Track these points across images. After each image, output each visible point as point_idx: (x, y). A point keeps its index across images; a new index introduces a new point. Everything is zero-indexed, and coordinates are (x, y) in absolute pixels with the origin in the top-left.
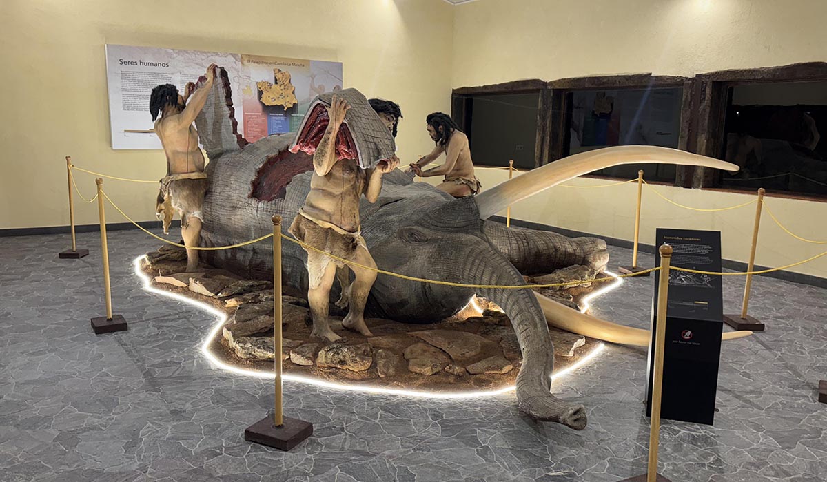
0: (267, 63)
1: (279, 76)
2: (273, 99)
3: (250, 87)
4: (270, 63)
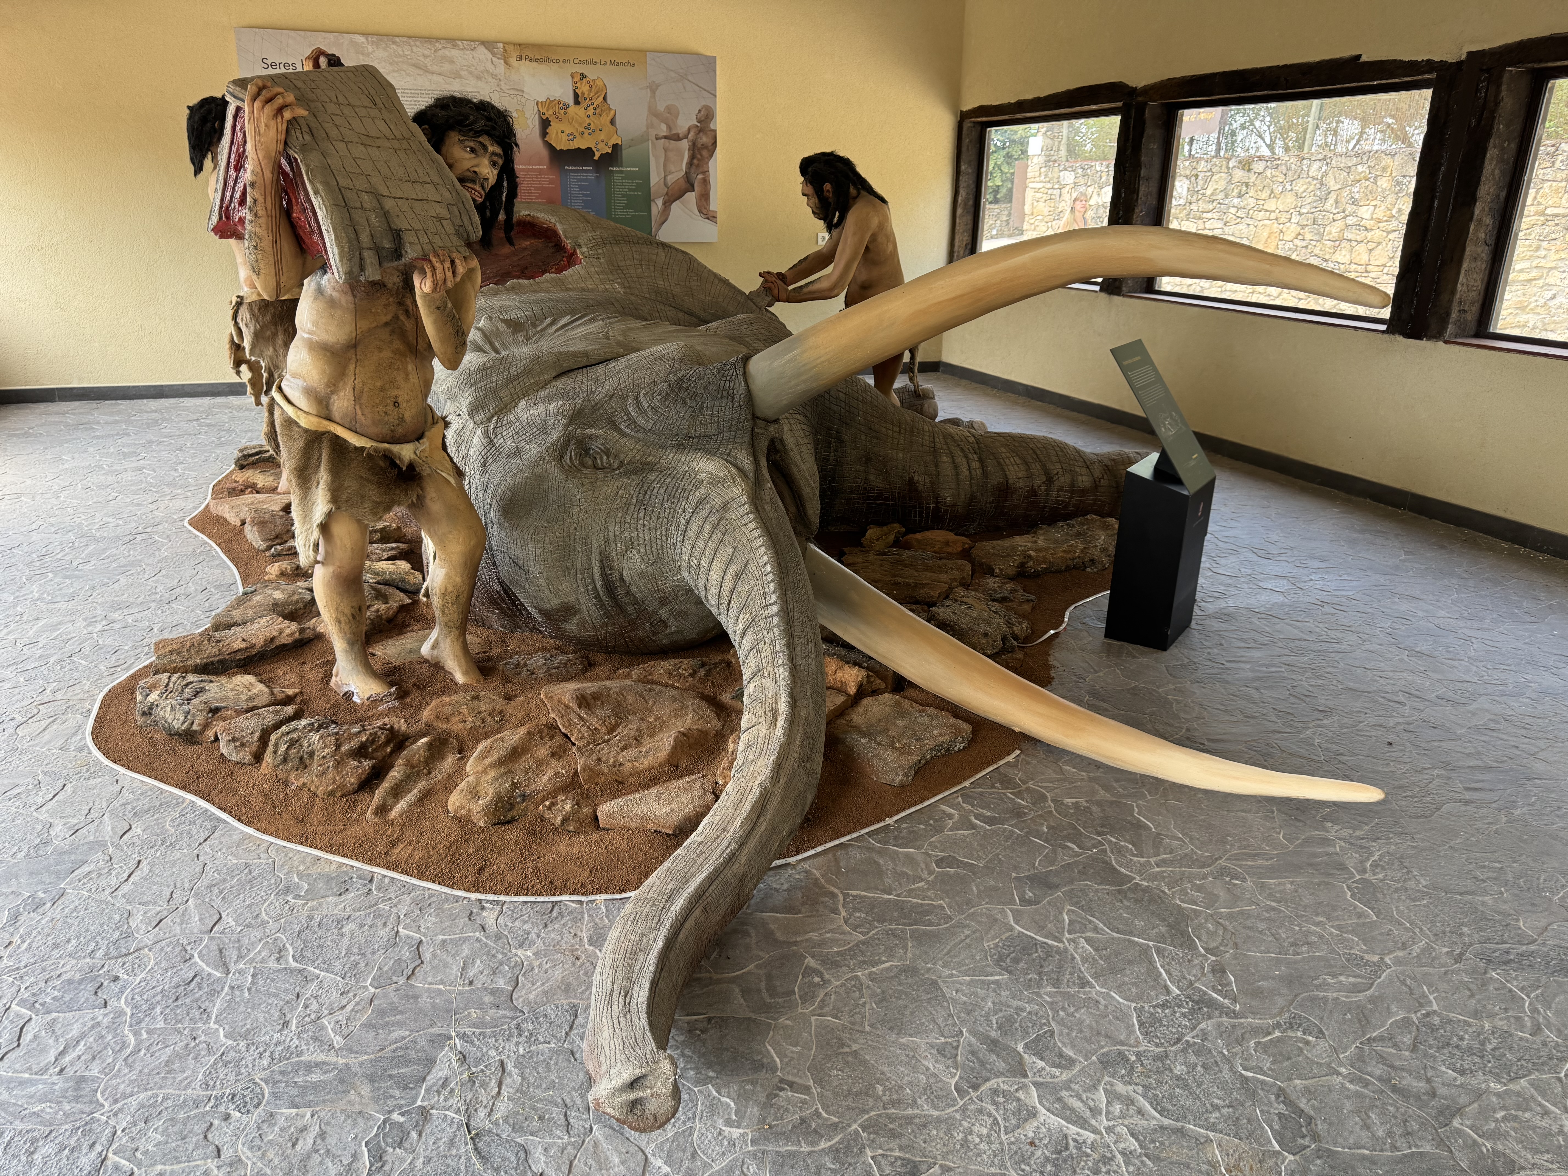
0: (557, 61)
1: (584, 88)
2: (572, 137)
3: (521, 110)
4: (564, 61)
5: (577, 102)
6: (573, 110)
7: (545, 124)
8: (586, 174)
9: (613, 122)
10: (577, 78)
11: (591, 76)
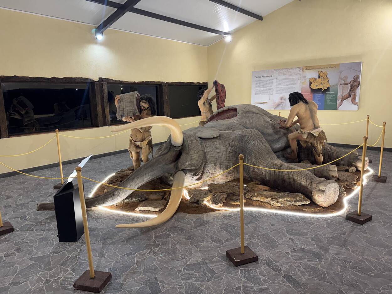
0: (315, 69)
1: (321, 74)
2: (317, 86)
3: (305, 81)
4: (317, 69)
5: (319, 78)
6: (318, 79)
7: (311, 83)
8: (320, 94)
9: (328, 82)
10: (320, 72)
11: (323, 71)
